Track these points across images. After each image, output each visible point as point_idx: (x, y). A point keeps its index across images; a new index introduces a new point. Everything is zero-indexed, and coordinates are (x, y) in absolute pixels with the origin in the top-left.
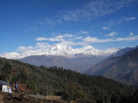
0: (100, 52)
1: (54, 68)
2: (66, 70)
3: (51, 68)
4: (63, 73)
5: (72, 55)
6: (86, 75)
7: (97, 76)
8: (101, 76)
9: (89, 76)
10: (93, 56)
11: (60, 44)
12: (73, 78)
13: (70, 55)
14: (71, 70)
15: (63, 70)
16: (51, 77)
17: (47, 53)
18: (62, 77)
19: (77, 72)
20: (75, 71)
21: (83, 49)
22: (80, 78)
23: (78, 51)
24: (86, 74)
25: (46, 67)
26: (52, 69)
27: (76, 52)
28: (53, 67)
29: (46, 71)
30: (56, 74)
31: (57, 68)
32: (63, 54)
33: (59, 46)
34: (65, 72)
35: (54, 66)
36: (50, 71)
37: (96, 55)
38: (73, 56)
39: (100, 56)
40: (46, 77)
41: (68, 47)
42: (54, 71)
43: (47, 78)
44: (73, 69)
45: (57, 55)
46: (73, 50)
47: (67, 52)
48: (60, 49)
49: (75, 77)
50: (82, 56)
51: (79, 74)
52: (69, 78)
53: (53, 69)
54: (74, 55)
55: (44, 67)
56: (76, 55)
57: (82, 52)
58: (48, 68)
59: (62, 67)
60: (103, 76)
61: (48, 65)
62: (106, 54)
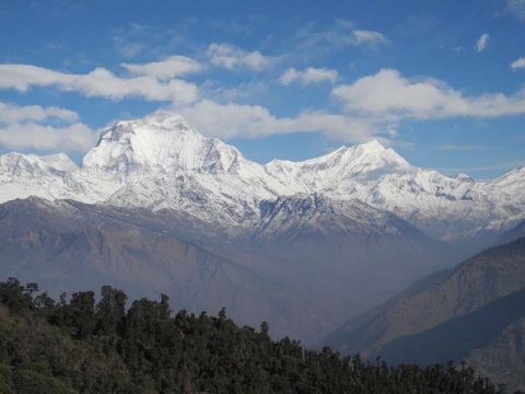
0: (447, 191)
1: (104, 306)
2: (191, 320)
3: (83, 299)
4: (169, 343)
5: (240, 209)
6: (341, 358)
7: (423, 367)
8: (452, 371)
9: (365, 371)
10: (393, 218)
11: (152, 120)
12: (247, 381)
13: (225, 204)
14: (228, 316)
15: (173, 316)
16: (77, 367)
17: (51, 191)
18: (162, 376)
19: (275, 336)
20: (264, 325)
21: (323, 167)
22: (294, 378)
23: (286, 179)
24: (343, 350)
25: (44, 297)
26: (89, 313)
27: (273, 184)
28: (98, 298)
29: (43, 327)
30: (119, 351)
31: (128, 306)
32: (172, 202)
33: (147, 140)
34: (189, 332)
35: (106, 289)
36: (75, 323)
37: (417, 211)
38: (249, 214)
39: (446, 223)
40: (40, 370)
41: (210, 144)
42: (99, 327)
43: (41, 376)
44: (245, 316)
45: (133, 202)
46: (249, 170)
47: (206, 181)
48: (153, 161)
49: (262, 372)
50: (312, 220)
51: (289, 347)
52: (217, 379)
53: (96, 310)
54: (257, 210)
55: (28, 298)
56: (268, 207)
57: (319, 188)
58: (57, 300)
59: (164, 298)
60: (469, 373)
61: (57, 283)
62: (492, 205)
